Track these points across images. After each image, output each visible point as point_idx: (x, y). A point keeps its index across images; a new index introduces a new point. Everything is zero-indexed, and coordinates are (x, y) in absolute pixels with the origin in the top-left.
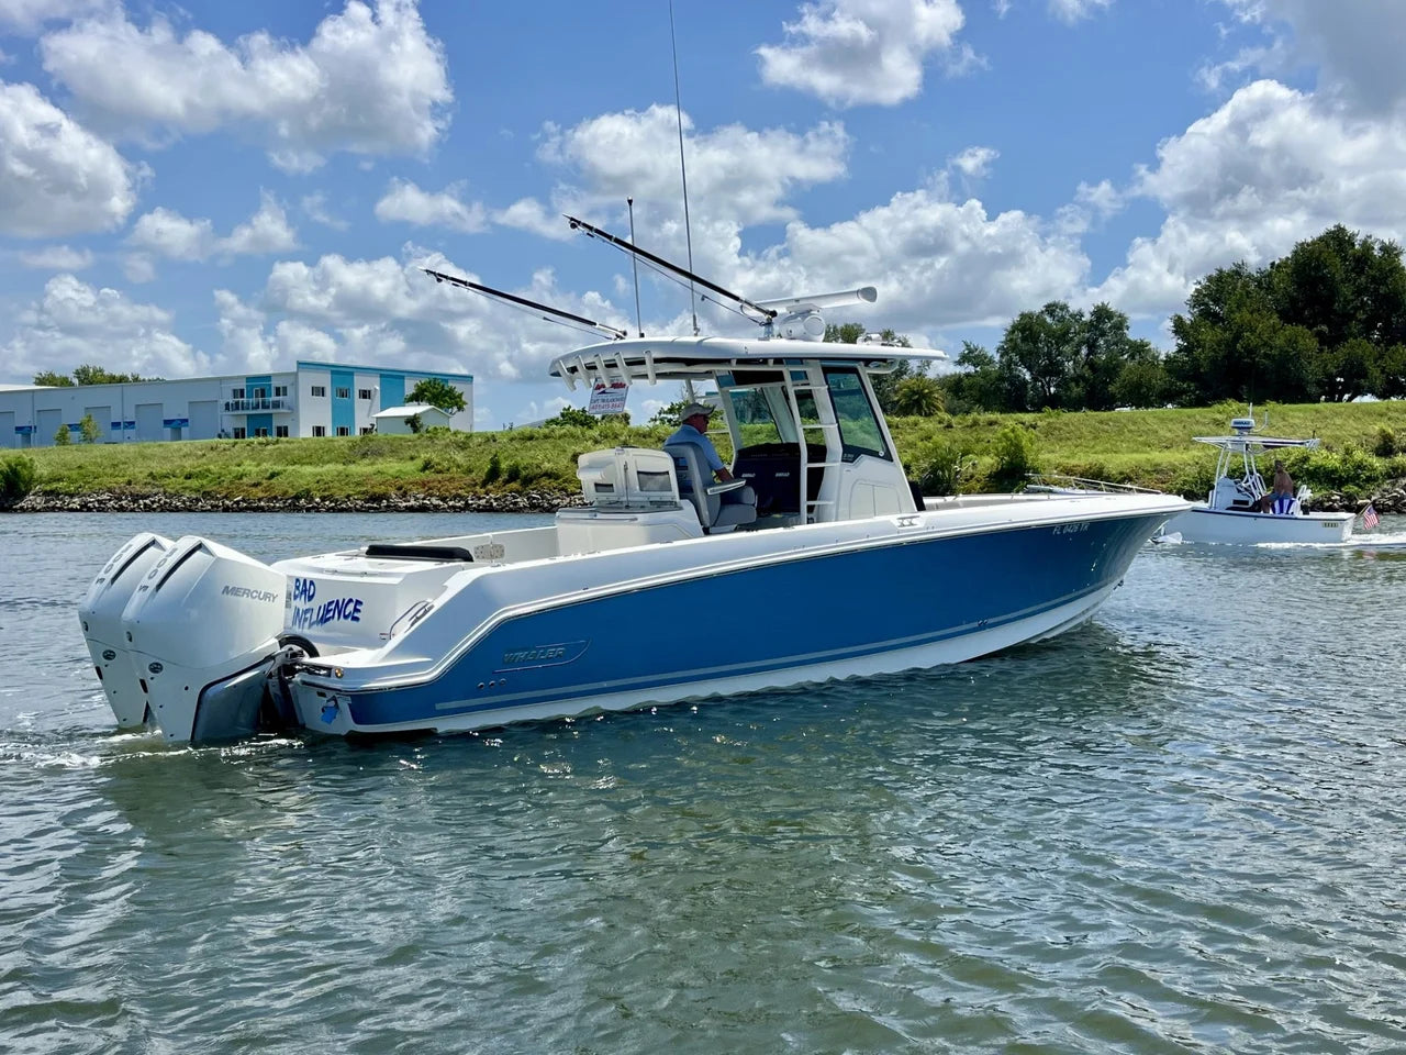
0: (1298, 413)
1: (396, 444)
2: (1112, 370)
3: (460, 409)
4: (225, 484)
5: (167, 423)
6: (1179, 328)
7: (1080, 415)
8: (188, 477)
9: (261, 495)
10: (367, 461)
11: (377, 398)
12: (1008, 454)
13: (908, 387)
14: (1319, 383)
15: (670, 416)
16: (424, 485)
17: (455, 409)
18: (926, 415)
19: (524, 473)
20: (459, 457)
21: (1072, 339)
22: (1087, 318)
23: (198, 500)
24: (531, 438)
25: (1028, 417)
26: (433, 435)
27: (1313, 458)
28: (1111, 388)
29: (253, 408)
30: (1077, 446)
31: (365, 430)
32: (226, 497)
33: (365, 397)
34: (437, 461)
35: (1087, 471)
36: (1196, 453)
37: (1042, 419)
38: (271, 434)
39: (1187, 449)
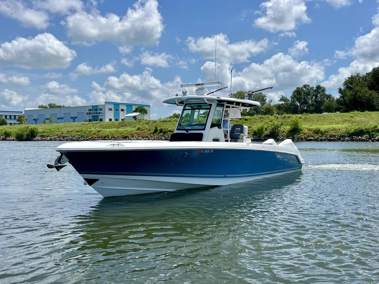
0: (374, 114)
1: (131, 123)
2: (321, 103)
3: (146, 114)
4: (87, 134)
5: (72, 118)
6: (340, 91)
7: (313, 115)
8: (77, 132)
9: (96, 136)
10: (123, 128)
11: (125, 111)
12: (294, 125)
13: (266, 107)
15: (202, 115)
16: (138, 134)
17: (145, 114)
18: (271, 115)
19: (163, 131)
20: (147, 126)
21: (311, 94)
22: (315, 88)
23: (80, 138)
24: (165, 121)
25: (299, 115)
26: (140, 121)
28: (322, 108)
29: (94, 114)
30: (313, 123)
31: (122, 120)
32: (87, 137)
33: (122, 111)
34: (141, 127)
35: (315, 130)
36: (345, 125)
37: (303, 116)
38: (98, 121)
39: (343, 124)
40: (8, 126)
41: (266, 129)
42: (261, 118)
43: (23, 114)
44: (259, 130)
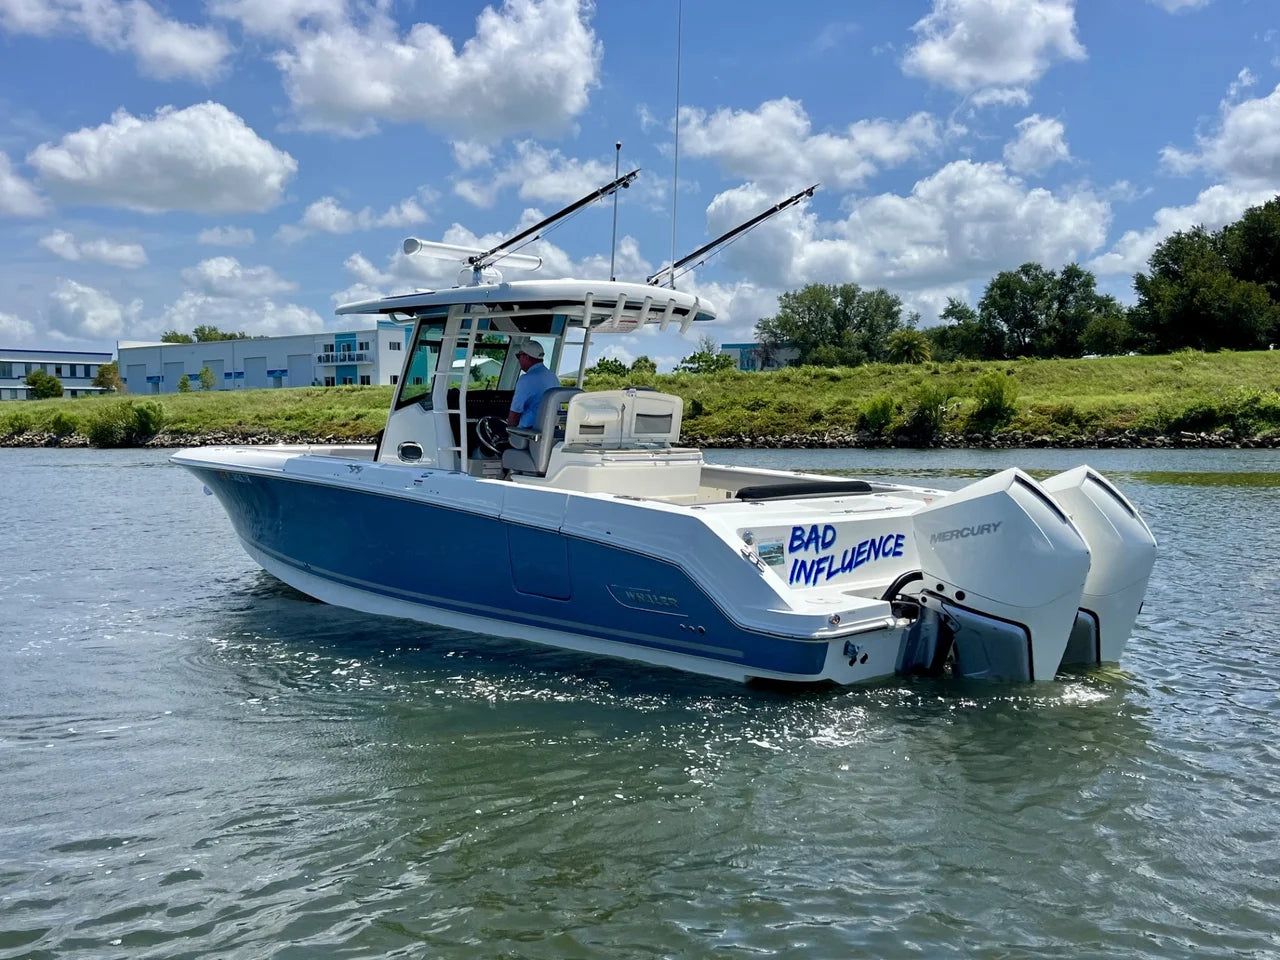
0: (1249, 358)
2: (1080, 321)
4: (319, 425)
5: (270, 373)
6: (1141, 283)
7: (1052, 362)
8: (288, 418)
9: (348, 433)
12: (989, 396)
13: (899, 338)
14: (1269, 333)
15: (690, 365)
18: (915, 363)
21: (1045, 295)
22: (1058, 276)
23: (297, 438)
25: (1006, 364)
26: (492, 383)
27: (1264, 399)
28: (1080, 338)
29: (341, 360)
30: (1049, 389)
32: (320, 435)
35: (1059, 411)
36: (1156, 395)
37: (1019, 366)
38: (356, 383)
39: (1148, 391)
40: (66, 400)
41: (899, 408)
42: (884, 373)
43: (115, 362)
44: (874, 411)
